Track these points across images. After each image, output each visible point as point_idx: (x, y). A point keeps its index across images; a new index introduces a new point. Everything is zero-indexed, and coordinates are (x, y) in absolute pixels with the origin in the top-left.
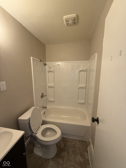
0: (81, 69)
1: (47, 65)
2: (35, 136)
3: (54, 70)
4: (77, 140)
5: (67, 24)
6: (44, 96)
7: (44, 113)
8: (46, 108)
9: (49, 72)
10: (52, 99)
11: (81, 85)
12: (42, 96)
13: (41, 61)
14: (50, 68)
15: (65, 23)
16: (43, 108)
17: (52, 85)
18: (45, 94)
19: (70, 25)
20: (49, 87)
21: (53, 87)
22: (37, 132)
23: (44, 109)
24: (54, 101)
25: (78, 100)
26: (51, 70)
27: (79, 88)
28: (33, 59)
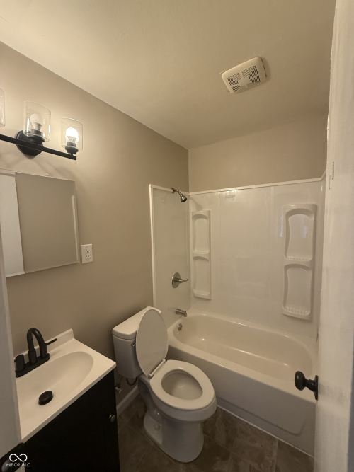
0: (293, 207)
1: (192, 199)
2: (147, 382)
3: (209, 212)
4: (271, 437)
5: (235, 89)
6: (181, 282)
7: (180, 329)
8: (184, 314)
9: (197, 217)
10: (204, 293)
11: (292, 258)
12: (176, 282)
13: (174, 191)
14: (199, 207)
15: (229, 87)
16: (176, 313)
17: (202, 252)
18: (183, 277)
19: (244, 89)
20: (196, 258)
21: (207, 257)
22: (151, 375)
23: (180, 318)
24: (209, 300)
25: (285, 304)
26: (201, 212)
27: (287, 267)
28: (154, 189)
